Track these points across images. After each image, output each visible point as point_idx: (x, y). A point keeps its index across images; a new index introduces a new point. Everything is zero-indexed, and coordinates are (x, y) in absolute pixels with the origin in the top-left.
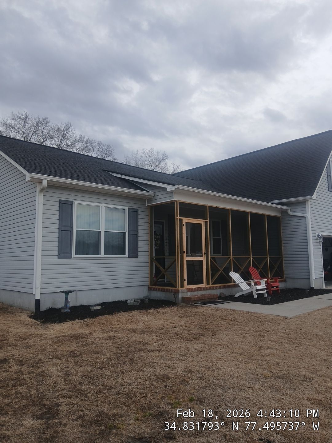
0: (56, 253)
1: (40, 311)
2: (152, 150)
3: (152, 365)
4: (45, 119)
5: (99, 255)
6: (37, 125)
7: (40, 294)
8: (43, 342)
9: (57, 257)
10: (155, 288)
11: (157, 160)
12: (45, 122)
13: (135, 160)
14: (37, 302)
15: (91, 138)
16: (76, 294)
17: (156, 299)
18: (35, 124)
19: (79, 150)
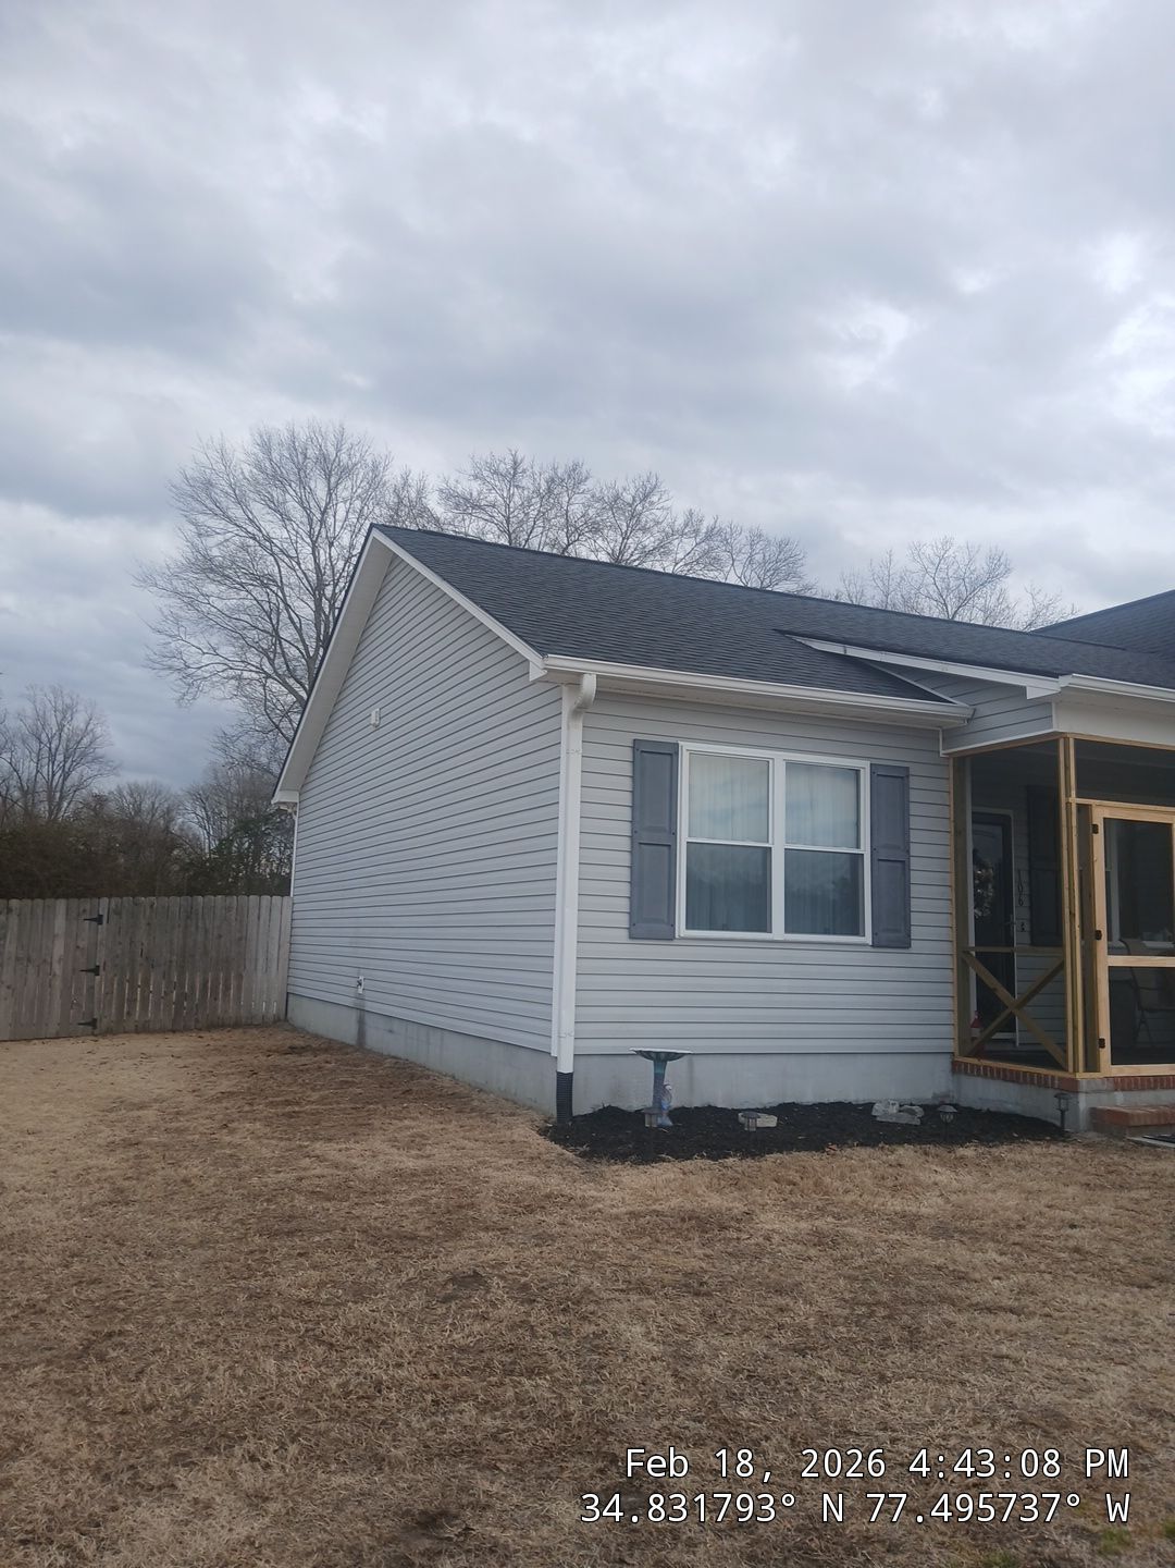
0: (624, 920)
1: (575, 1114)
2: (947, 543)
3: (996, 1363)
4: (574, 470)
5: (765, 931)
6: (549, 490)
7: (575, 1055)
8: (590, 1227)
9: (625, 933)
10: (978, 1067)
11: (967, 580)
12: (574, 478)
13: (880, 584)
14: (565, 1082)
15: (723, 523)
16: (691, 1065)
17: (985, 1108)
18: (544, 486)
19: (682, 563)
